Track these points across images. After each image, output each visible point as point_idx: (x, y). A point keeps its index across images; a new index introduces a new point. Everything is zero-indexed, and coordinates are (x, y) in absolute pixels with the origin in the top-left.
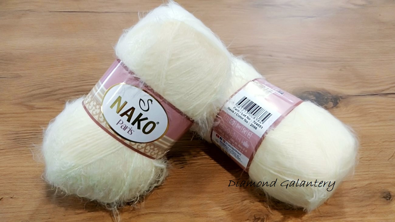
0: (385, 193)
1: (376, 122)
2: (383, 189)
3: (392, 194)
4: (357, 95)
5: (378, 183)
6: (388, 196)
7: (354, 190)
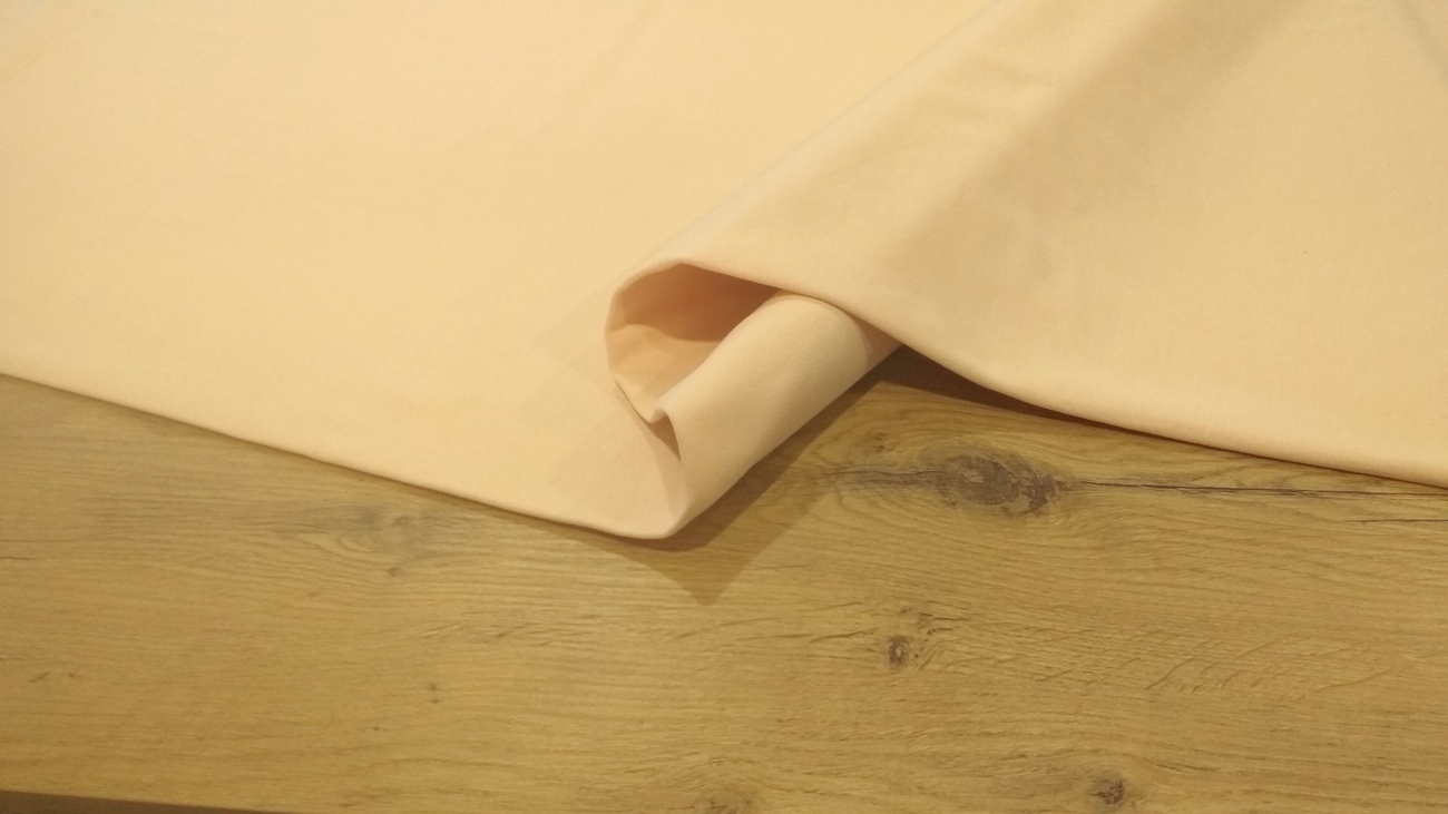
0: (1106, 781)
1: (1144, 571)
2: (1106, 772)
3: (1128, 789)
4: (1112, 482)
5: (1095, 751)
6: (1112, 791)
7: (1019, 761)
